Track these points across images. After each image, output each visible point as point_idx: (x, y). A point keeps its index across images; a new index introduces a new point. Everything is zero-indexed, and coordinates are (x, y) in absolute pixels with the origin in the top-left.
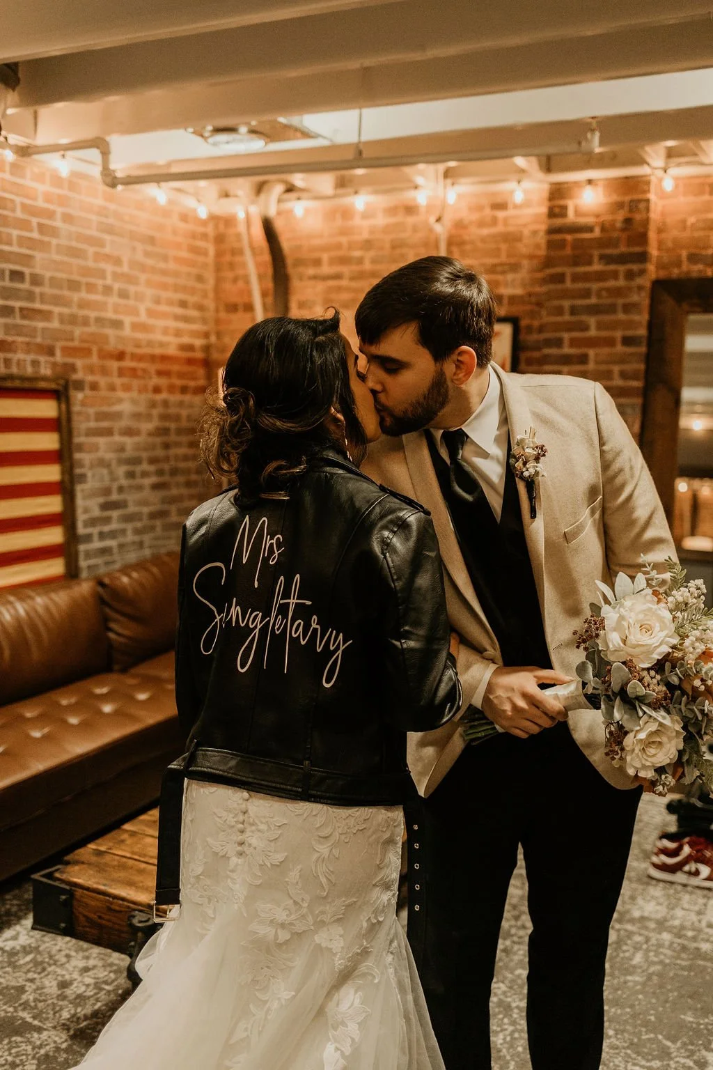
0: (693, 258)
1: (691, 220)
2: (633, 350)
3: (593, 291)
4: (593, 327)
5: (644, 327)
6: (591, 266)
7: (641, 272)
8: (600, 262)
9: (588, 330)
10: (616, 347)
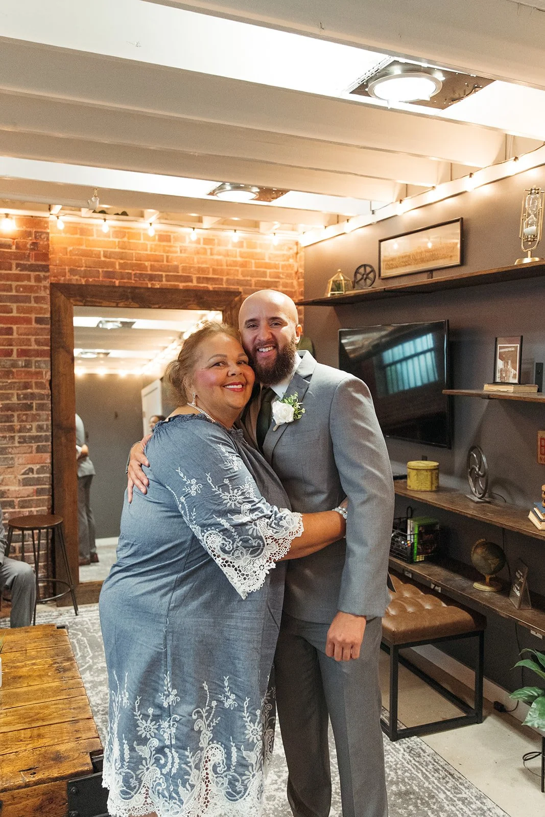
0: (72, 271)
1: (70, 248)
2: (43, 326)
3: (14, 287)
4: (15, 311)
5: (49, 312)
6: (11, 270)
7: (46, 278)
8: (17, 268)
9: (12, 312)
10: (32, 324)
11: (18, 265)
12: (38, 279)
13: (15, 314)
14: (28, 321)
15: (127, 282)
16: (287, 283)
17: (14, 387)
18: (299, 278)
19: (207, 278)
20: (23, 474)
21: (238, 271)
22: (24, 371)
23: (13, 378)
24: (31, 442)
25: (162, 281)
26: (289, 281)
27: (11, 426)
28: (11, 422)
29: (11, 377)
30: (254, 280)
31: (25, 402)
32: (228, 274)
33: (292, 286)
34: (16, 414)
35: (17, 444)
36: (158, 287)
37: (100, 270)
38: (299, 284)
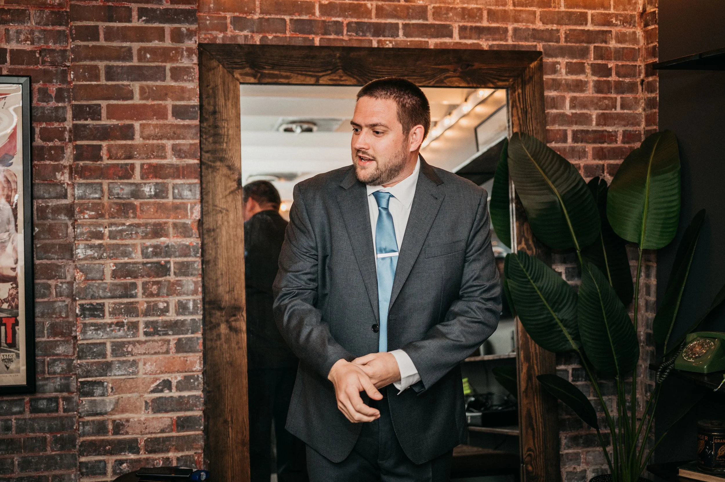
0: (238, 22)
2: (187, 122)
3: (135, 52)
4: (137, 95)
5: (198, 96)
6: (130, 21)
7: (191, 34)
8: (140, 17)
9: (132, 98)
10: (167, 119)
11: (142, 12)
12: (177, 36)
13: (137, 100)
14: (161, 113)
15: (334, 40)
16: (624, 34)
17: (137, 233)
18: (646, 25)
19: (477, 28)
20: (153, 391)
21: (534, 13)
22: (154, 203)
23: (134, 218)
24: (166, 334)
25: (398, 36)
26: (628, 30)
27: (132, 303)
28: (132, 296)
29: (132, 215)
30: (563, 29)
31: (155, 260)
32: (516, 21)
33: (635, 40)
34: (139, 282)
35: (142, 338)
36: (391, 46)
37: (287, 18)
38: (648, 36)
